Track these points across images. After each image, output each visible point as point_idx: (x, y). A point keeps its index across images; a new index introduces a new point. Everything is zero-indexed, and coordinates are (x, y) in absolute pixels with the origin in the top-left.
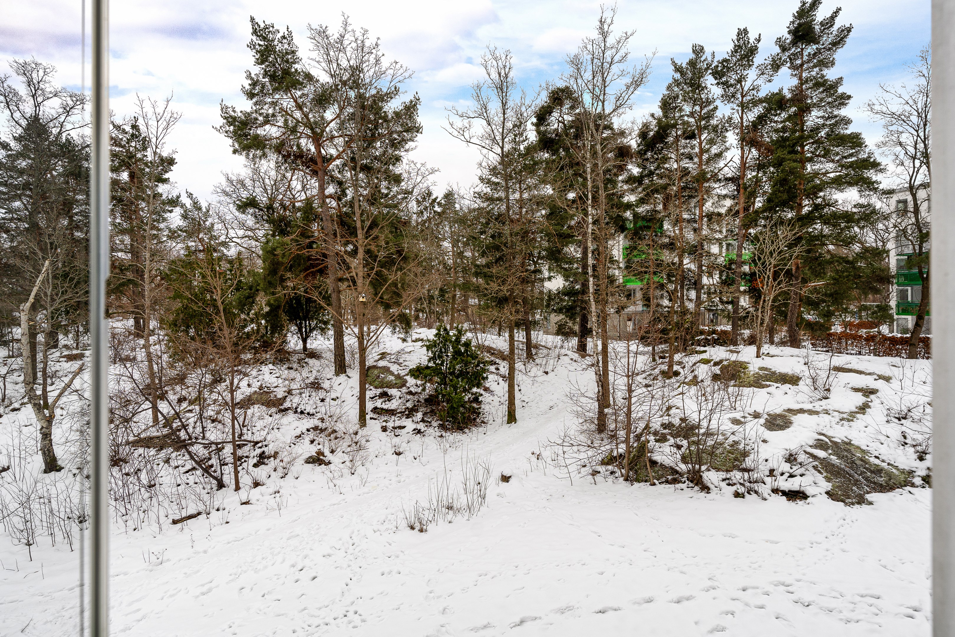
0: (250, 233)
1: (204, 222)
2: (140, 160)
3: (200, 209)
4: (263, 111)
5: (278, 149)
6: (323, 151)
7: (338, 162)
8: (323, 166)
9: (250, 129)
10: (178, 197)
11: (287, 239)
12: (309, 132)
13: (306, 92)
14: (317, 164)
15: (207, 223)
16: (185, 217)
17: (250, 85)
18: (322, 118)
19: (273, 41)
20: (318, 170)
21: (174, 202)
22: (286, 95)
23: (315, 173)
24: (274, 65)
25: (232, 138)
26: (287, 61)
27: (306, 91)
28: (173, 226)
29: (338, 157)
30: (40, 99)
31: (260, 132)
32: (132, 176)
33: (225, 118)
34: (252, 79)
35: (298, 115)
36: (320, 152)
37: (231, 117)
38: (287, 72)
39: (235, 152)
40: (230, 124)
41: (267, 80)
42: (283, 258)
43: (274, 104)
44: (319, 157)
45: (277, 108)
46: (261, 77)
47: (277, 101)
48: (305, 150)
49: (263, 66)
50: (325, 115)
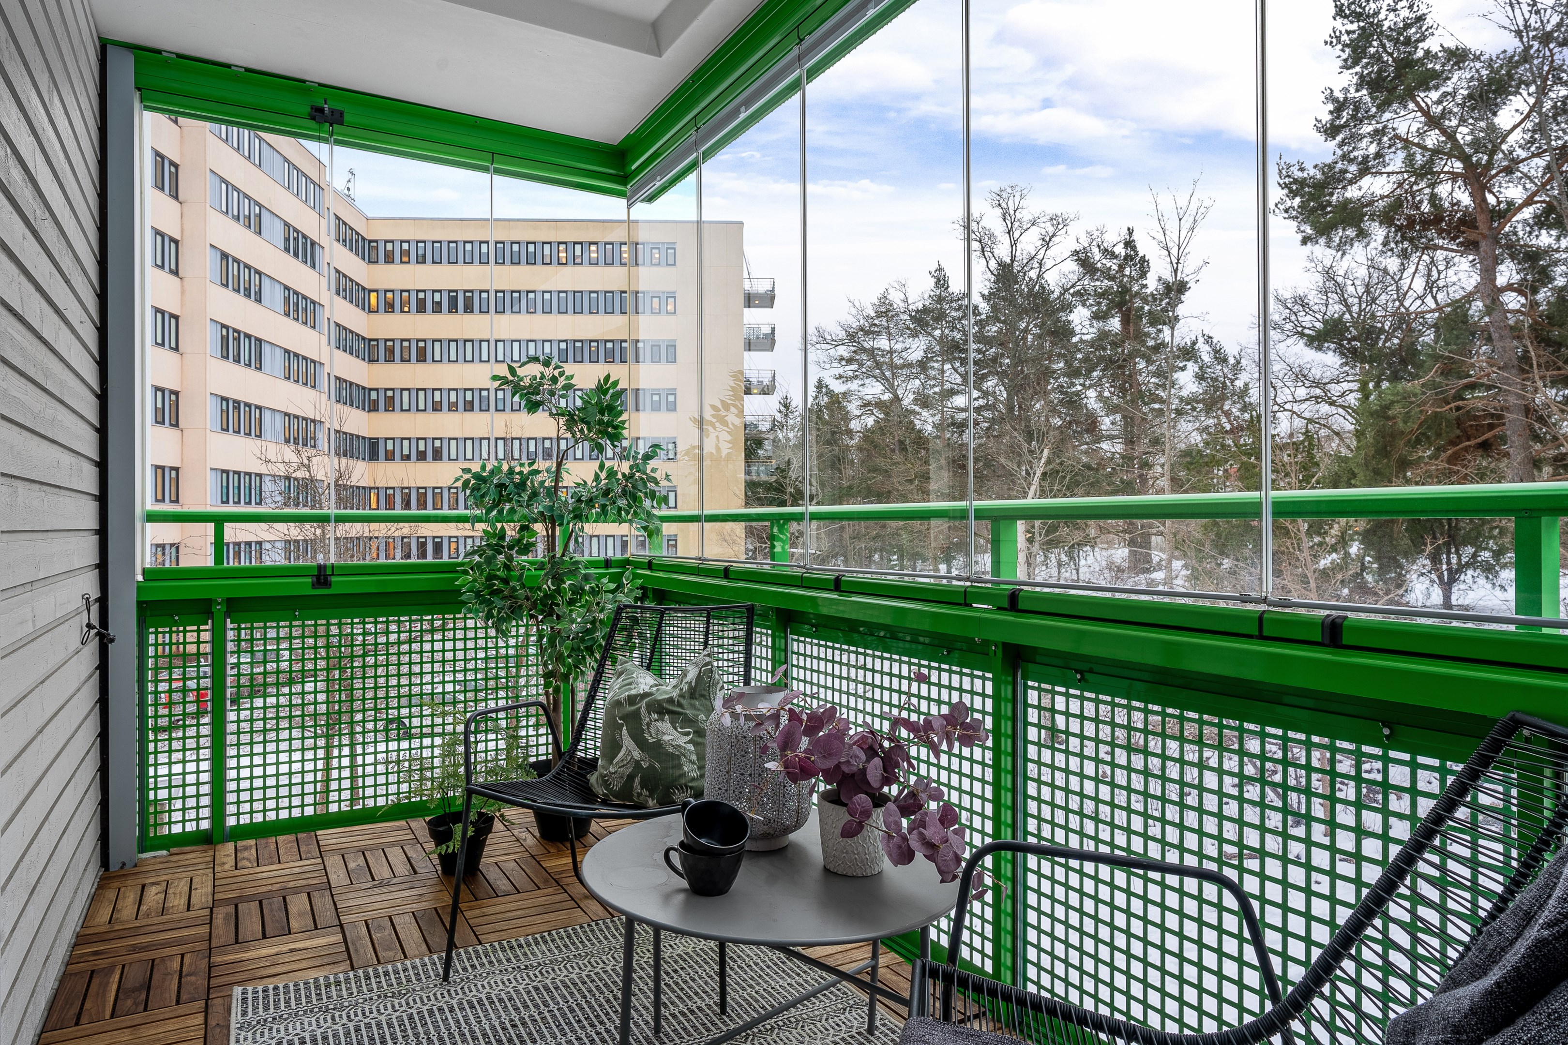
0: (1318, 392)
1: (1232, 381)
2: (1137, 294)
3: (1225, 360)
4: (1356, 153)
5: (1387, 218)
6: (1491, 199)
7: (1527, 213)
8: (1491, 228)
9: (1332, 194)
10: (1194, 343)
11: (1412, 386)
12: (1458, 166)
13: (1450, 89)
14: (1477, 228)
15: (1239, 384)
16: (1200, 377)
17: (1331, 112)
18: (1492, 128)
19: (1377, 13)
20: (1480, 238)
21: (1189, 353)
22: (1405, 107)
23: (1470, 246)
24: (1380, 59)
25: (1295, 218)
26: (1408, 42)
27: (1449, 87)
28: (1184, 393)
29: (1528, 202)
30: (1016, 235)
31: (1352, 193)
32: (1125, 322)
33: (1286, 186)
34: (1335, 100)
35: (1433, 139)
36: (1484, 200)
37: (1296, 181)
38: (1405, 64)
39: (1305, 241)
40: (1293, 194)
41: (1364, 92)
42: (1405, 422)
43: (1378, 134)
44: (1482, 211)
45: (1385, 139)
46: (1352, 90)
47: (1385, 127)
48: (1447, 205)
49: (1358, 69)
50: (1497, 120)
